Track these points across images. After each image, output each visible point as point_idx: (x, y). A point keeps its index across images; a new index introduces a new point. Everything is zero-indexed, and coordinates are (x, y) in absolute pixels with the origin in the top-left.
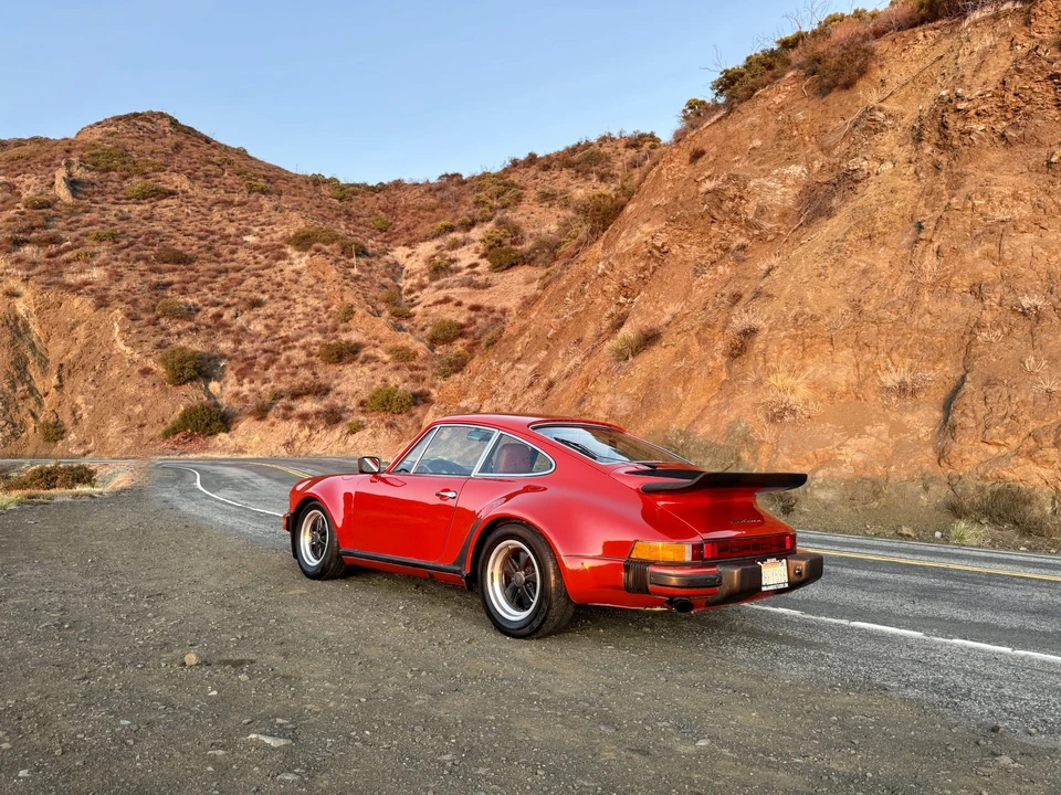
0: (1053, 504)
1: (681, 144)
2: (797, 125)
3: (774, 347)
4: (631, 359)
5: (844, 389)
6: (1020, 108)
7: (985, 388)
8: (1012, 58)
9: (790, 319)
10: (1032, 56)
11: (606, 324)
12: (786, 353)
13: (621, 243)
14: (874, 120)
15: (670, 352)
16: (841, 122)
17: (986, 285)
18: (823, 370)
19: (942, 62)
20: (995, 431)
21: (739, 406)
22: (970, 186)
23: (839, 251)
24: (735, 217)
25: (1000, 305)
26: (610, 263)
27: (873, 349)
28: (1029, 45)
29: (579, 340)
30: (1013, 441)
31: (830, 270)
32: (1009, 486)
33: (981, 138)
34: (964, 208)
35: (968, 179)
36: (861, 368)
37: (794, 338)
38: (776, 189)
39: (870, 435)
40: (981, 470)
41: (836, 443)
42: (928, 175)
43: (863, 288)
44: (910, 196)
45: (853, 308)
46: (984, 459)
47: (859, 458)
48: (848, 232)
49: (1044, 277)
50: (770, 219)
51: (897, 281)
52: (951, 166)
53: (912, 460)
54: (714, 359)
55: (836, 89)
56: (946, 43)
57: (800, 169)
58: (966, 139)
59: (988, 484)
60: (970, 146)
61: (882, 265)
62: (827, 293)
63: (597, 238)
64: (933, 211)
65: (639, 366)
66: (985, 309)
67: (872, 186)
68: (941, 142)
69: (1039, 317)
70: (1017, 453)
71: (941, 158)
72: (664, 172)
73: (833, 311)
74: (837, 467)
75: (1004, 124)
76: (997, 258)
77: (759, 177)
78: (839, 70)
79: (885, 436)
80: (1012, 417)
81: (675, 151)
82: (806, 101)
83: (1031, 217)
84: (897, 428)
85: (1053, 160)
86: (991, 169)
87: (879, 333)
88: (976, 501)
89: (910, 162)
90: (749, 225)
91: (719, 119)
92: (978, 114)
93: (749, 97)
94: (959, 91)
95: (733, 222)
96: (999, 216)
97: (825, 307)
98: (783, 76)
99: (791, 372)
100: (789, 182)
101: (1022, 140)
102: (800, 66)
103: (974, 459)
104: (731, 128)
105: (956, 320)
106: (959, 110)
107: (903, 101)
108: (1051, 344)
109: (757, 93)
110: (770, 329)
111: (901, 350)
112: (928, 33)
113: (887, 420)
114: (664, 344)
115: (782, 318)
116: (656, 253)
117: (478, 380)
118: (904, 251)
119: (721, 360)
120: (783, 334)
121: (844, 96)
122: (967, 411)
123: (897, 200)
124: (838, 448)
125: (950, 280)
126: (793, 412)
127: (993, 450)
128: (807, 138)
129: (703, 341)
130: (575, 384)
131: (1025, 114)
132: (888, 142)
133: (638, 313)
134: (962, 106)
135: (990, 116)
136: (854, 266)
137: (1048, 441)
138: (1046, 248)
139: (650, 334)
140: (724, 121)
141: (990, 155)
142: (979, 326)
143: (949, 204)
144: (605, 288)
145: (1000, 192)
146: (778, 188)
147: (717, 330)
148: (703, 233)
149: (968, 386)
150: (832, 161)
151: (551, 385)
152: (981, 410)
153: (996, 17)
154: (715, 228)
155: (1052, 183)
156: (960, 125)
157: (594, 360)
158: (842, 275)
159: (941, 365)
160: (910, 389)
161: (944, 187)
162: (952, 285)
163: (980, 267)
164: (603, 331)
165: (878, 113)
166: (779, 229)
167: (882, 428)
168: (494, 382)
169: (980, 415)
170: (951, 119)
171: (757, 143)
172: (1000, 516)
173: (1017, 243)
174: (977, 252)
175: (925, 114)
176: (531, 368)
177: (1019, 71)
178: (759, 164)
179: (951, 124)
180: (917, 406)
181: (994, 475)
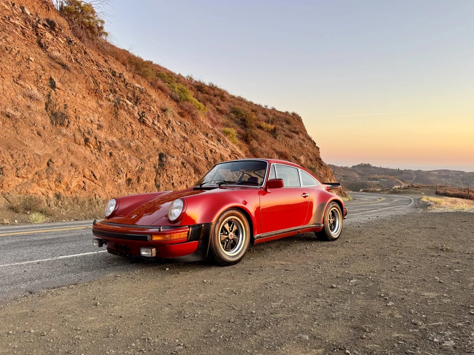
7: (10, 150)
20: (22, 171)
30: (30, 176)
32: (31, 196)
40: (18, 189)
46: (18, 184)
49: (10, 100)
69: (16, 120)
70: (32, 181)
80: (28, 165)
103: (13, 184)
122: (5, 161)
127: (20, 180)
137: (44, 176)
152: (12, 161)
169: (11, 163)
181: (25, 192)
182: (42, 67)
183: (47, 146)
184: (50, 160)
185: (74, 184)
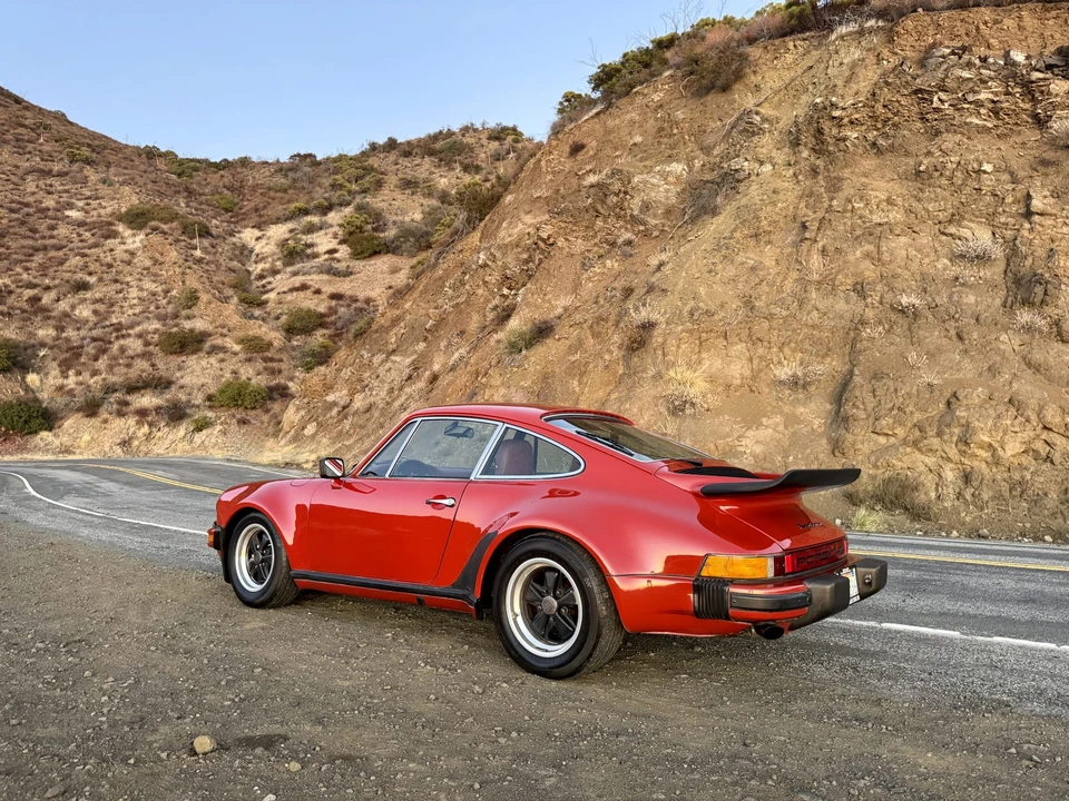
0: (937, 490)
1: (560, 136)
2: (677, 123)
3: (673, 341)
4: (524, 352)
5: (738, 382)
6: (889, 119)
7: (873, 381)
8: (879, 71)
9: (685, 314)
10: (898, 70)
11: (491, 316)
12: (683, 346)
13: (502, 233)
14: (752, 123)
15: (563, 346)
16: (719, 123)
17: (868, 284)
18: (718, 363)
19: (813, 71)
20: (884, 422)
21: (641, 399)
22: (847, 191)
23: (727, 248)
24: (620, 211)
25: (881, 303)
26: (491, 254)
27: (765, 344)
28: (894, 61)
29: (462, 332)
30: (900, 431)
31: (720, 267)
32: (898, 474)
33: (854, 145)
34: (845, 211)
35: (845, 183)
36: (755, 362)
37: (691, 332)
38: (659, 186)
39: (767, 427)
40: (873, 459)
41: (736, 435)
42: (806, 177)
43: (753, 284)
44: (791, 197)
45: (745, 303)
46: (874, 449)
47: (758, 449)
48: (734, 230)
49: (918, 277)
50: (655, 216)
51: (785, 279)
52: (828, 171)
53: (808, 451)
54: (611, 352)
55: (713, 91)
56: (815, 54)
57: (681, 167)
58: (842, 145)
59: (880, 472)
60: (845, 152)
61: (769, 262)
62: (718, 288)
63: (474, 228)
64: (815, 212)
65: (533, 359)
66: (867, 306)
67: (754, 187)
68: (817, 147)
69: (916, 315)
70: (905, 442)
71: (818, 162)
72: (543, 163)
73: (726, 306)
74: (738, 458)
75: (875, 133)
76: (877, 260)
77: (642, 173)
78: (716, 73)
79: (781, 428)
80: (900, 409)
81: (554, 143)
82: (684, 101)
83: (904, 221)
84: (791, 420)
85: (922, 168)
86: (866, 175)
87: (771, 328)
88: (870, 488)
89: (790, 165)
90: (634, 220)
91: (598, 114)
92: (852, 123)
93: (627, 93)
94: (834, 99)
95: (618, 217)
96: (876, 219)
97: (718, 302)
98: (660, 74)
99: (689, 365)
100: (671, 179)
101: (891, 149)
102: (678, 67)
103: (865, 448)
104: (610, 123)
105: (841, 317)
106: (834, 118)
107: (778, 106)
108: (928, 340)
109: (635, 90)
110: (667, 323)
111: (793, 345)
112: (798, 43)
113: (782, 412)
114: (557, 337)
115: (678, 312)
116: (541, 244)
117: (346, 373)
118: (789, 250)
119: (617, 353)
120: (680, 328)
121: (722, 98)
122: (858, 403)
123: (779, 200)
124: (738, 438)
125: (835, 278)
126: (693, 404)
127: (882, 440)
128: (687, 137)
129: (596, 335)
130: (463, 378)
131: (894, 125)
132: (765, 144)
133: (526, 305)
134: (836, 113)
135: (862, 125)
136: (743, 263)
137: (931, 432)
138: (919, 251)
139: (544, 326)
140: (602, 116)
141: (863, 162)
142: (863, 322)
143: (831, 206)
144: (487, 279)
145: (876, 197)
146: (661, 183)
147: (610, 324)
148: (587, 227)
149: (857, 379)
150: (712, 160)
151: (435, 378)
152: (871, 403)
153: (861, 33)
154: (599, 223)
155: (921, 190)
156: (835, 131)
157: (479, 353)
158: (731, 271)
159: (829, 360)
160: (801, 382)
161: (822, 190)
162: (837, 283)
163: (862, 266)
164: (487, 323)
165: (755, 116)
166: (663, 226)
167: (778, 420)
168: (366, 375)
169: (870, 407)
170: (826, 125)
171: (638, 139)
172: (891, 502)
173: (893, 245)
174: (858, 253)
175: (800, 120)
176: (408, 361)
177: (887, 84)
178: (641, 160)
179: (827, 131)
180: (809, 398)
181: (885, 464)
182: (1012, 174)
183: (967, 361)
184: (955, 395)
185: (1012, 448)
